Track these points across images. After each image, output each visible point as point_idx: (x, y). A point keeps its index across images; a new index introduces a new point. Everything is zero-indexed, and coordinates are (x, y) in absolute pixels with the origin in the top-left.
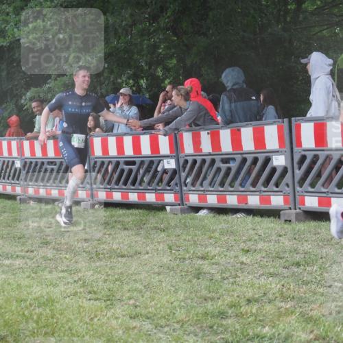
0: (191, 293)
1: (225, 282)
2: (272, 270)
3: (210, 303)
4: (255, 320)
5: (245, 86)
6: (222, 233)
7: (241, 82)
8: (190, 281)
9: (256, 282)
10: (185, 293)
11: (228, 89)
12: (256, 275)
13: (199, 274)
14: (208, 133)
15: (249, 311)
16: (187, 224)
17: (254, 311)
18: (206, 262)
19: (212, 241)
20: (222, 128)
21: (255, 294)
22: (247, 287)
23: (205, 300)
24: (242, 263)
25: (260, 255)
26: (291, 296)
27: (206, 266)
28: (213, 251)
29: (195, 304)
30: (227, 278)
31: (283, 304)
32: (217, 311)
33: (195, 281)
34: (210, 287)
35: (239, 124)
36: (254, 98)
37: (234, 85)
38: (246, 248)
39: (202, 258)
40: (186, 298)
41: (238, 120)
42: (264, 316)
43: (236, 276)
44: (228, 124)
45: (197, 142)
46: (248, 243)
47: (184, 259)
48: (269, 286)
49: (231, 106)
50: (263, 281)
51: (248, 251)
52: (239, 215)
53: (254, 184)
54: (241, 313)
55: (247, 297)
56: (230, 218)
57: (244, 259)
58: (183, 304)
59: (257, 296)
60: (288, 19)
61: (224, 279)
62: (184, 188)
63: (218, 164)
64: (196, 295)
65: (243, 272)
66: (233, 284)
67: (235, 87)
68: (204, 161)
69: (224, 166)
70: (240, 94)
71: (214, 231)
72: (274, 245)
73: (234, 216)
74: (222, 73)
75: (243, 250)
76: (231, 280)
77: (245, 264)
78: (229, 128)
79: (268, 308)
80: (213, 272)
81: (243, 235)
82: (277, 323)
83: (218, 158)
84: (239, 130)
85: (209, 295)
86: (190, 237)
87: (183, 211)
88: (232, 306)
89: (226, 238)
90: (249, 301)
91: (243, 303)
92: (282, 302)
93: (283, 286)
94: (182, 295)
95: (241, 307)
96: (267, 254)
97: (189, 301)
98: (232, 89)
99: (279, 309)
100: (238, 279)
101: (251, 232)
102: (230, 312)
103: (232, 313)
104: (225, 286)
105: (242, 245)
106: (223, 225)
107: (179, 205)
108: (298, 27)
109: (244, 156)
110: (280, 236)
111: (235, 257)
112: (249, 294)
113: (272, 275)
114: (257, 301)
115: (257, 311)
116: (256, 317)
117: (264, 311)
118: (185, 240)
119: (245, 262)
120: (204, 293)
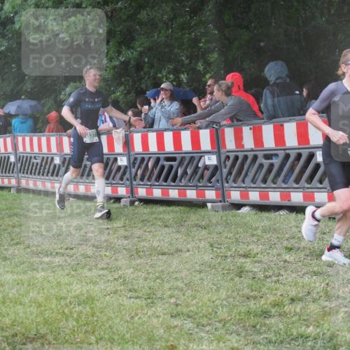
0: (233, 291)
1: (268, 280)
2: (316, 269)
3: (253, 302)
4: (300, 319)
5: (288, 80)
6: (264, 231)
7: (284, 76)
8: (232, 279)
9: (300, 280)
10: (227, 292)
11: (271, 83)
12: (299, 273)
13: (241, 272)
14: (251, 129)
15: (293, 310)
16: (229, 221)
17: (298, 310)
18: (248, 260)
19: (255, 239)
20: (264, 123)
21: (299, 293)
22: (290, 286)
23: (248, 298)
24: (285, 261)
25: (303, 253)
26: (336, 295)
27: (248, 264)
28: (255, 248)
29: (238, 303)
30: (270, 276)
31: (327, 303)
32: (260, 310)
33: (237, 279)
34: (252, 285)
35: (282, 119)
36: (297, 92)
37: (277, 79)
38: (289, 246)
39: (244, 256)
40: (228, 297)
41: (280, 115)
42: (308, 315)
43: (279, 275)
44: (271, 120)
45: (239, 137)
46: (291, 240)
47: (226, 257)
48: (313, 285)
49: (273, 101)
50: (306, 279)
51: (291, 249)
52: (282, 212)
53: (297, 181)
54: (285, 312)
55: (290, 296)
56: (272, 215)
57: (287, 257)
58: (225, 302)
59: (301, 295)
60: (332, 12)
61: (266, 277)
62: (226, 185)
63: (261, 160)
64: (238, 294)
65: (286, 271)
66: (275, 282)
67: (278, 81)
68: (246, 157)
69: (266, 163)
70: (283, 89)
71: (256, 229)
72: (318, 243)
73: (277, 213)
74: (265, 67)
75: (286, 248)
76: (274, 279)
77: (288, 262)
78: (272, 123)
79: (313, 307)
80: (255, 270)
81: (287, 233)
82: (322, 322)
83: (260, 154)
84: (282, 126)
85: (252, 294)
86: (231, 235)
87: (224, 208)
88: (275, 305)
89: (268, 236)
90: (293, 300)
91: (287, 301)
92: (327, 301)
93: (327, 285)
94: (225, 293)
95: (284, 306)
96: (311, 253)
97: (231, 300)
98: (275, 83)
99: (323, 308)
100: (281, 278)
101: (294, 229)
102: (273, 311)
103: (276, 312)
104: (268, 285)
105: (285, 243)
106: (266, 223)
107: (221, 202)
108: (343, 19)
109: (287, 151)
110: (324, 233)
111: (279, 255)
112: (293, 293)
113: (316, 274)
114: (300, 300)
115: (301, 311)
116: (299, 316)
117: (309, 311)
118: (226, 237)
119: (288, 259)
120: (247, 291)
